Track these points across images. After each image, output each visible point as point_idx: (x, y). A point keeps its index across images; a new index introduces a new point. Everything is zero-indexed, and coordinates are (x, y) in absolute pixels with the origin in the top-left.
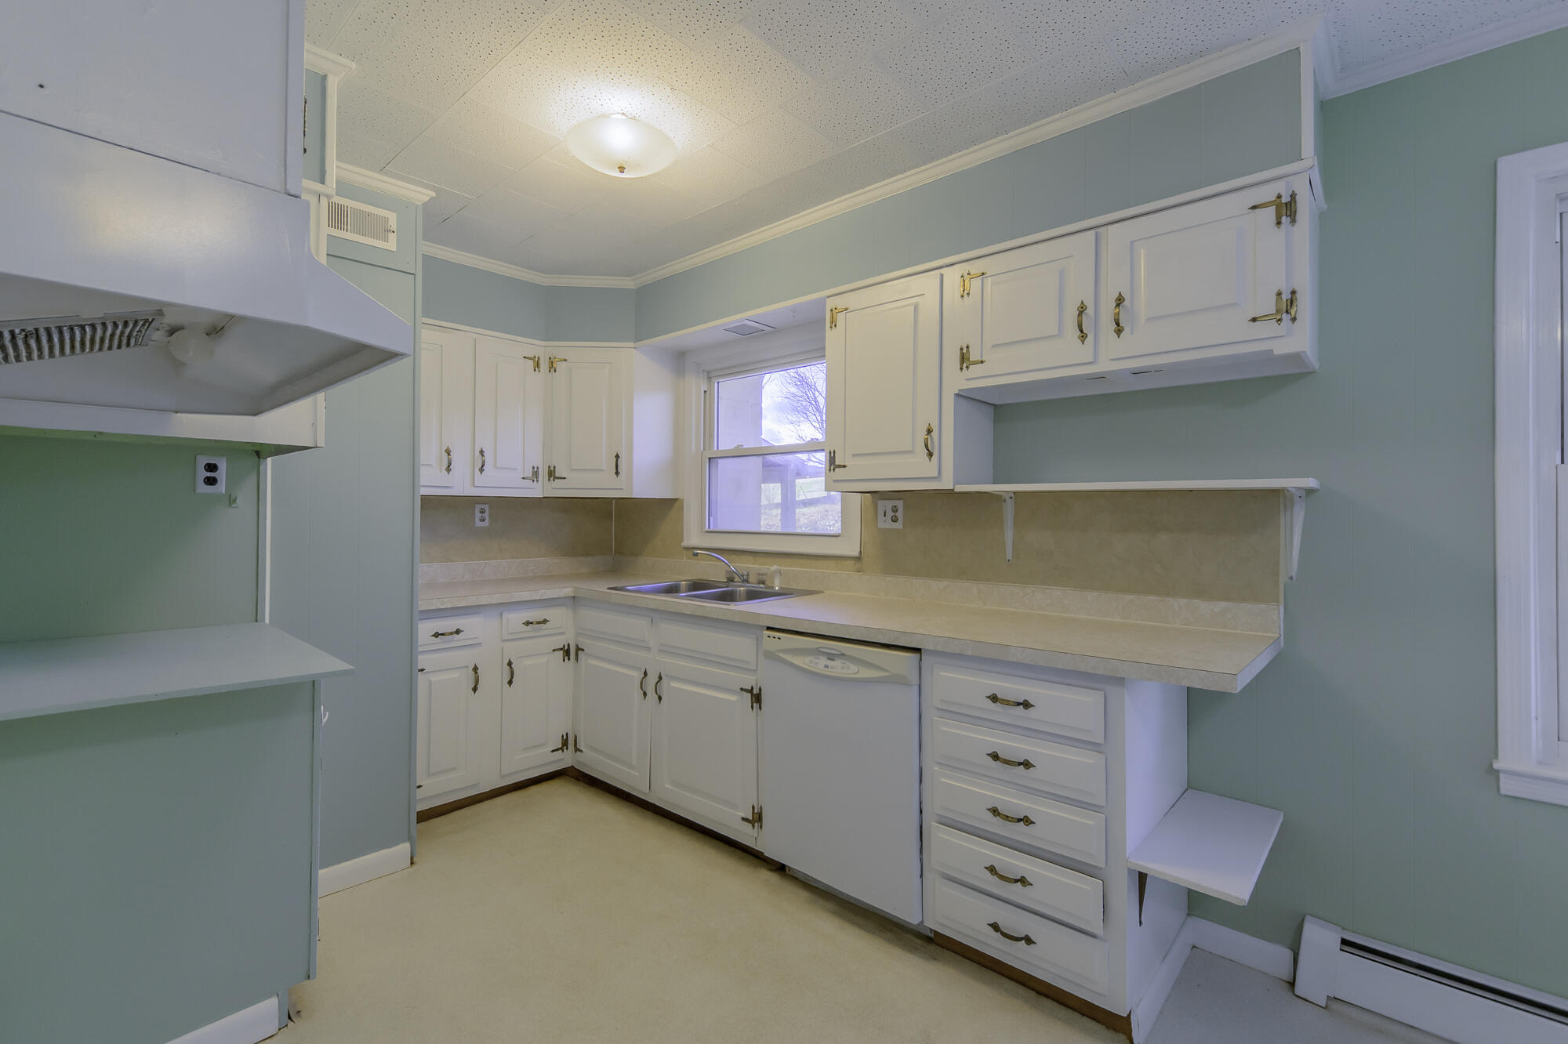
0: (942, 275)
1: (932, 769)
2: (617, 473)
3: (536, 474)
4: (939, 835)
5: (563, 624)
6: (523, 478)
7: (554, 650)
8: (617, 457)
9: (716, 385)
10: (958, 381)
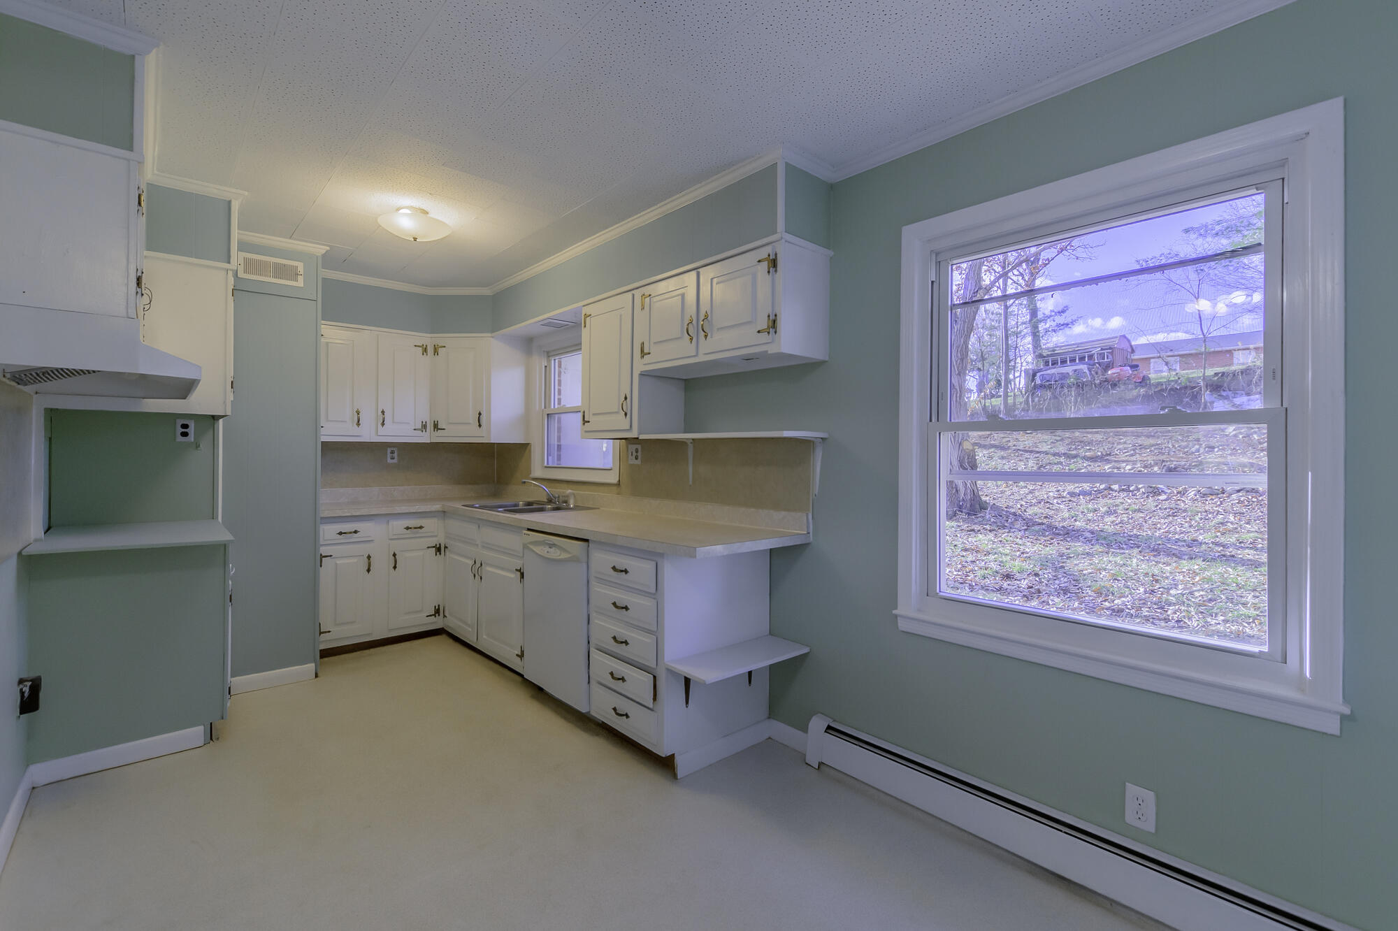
0: (634, 295)
1: (593, 615)
2: (480, 426)
3: (424, 426)
4: (595, 655)
5: (435, 530)
6: (415, 429)
7: (428, 547)
8: (480, 414)
9: (553, 362)
10: (641, 366)
